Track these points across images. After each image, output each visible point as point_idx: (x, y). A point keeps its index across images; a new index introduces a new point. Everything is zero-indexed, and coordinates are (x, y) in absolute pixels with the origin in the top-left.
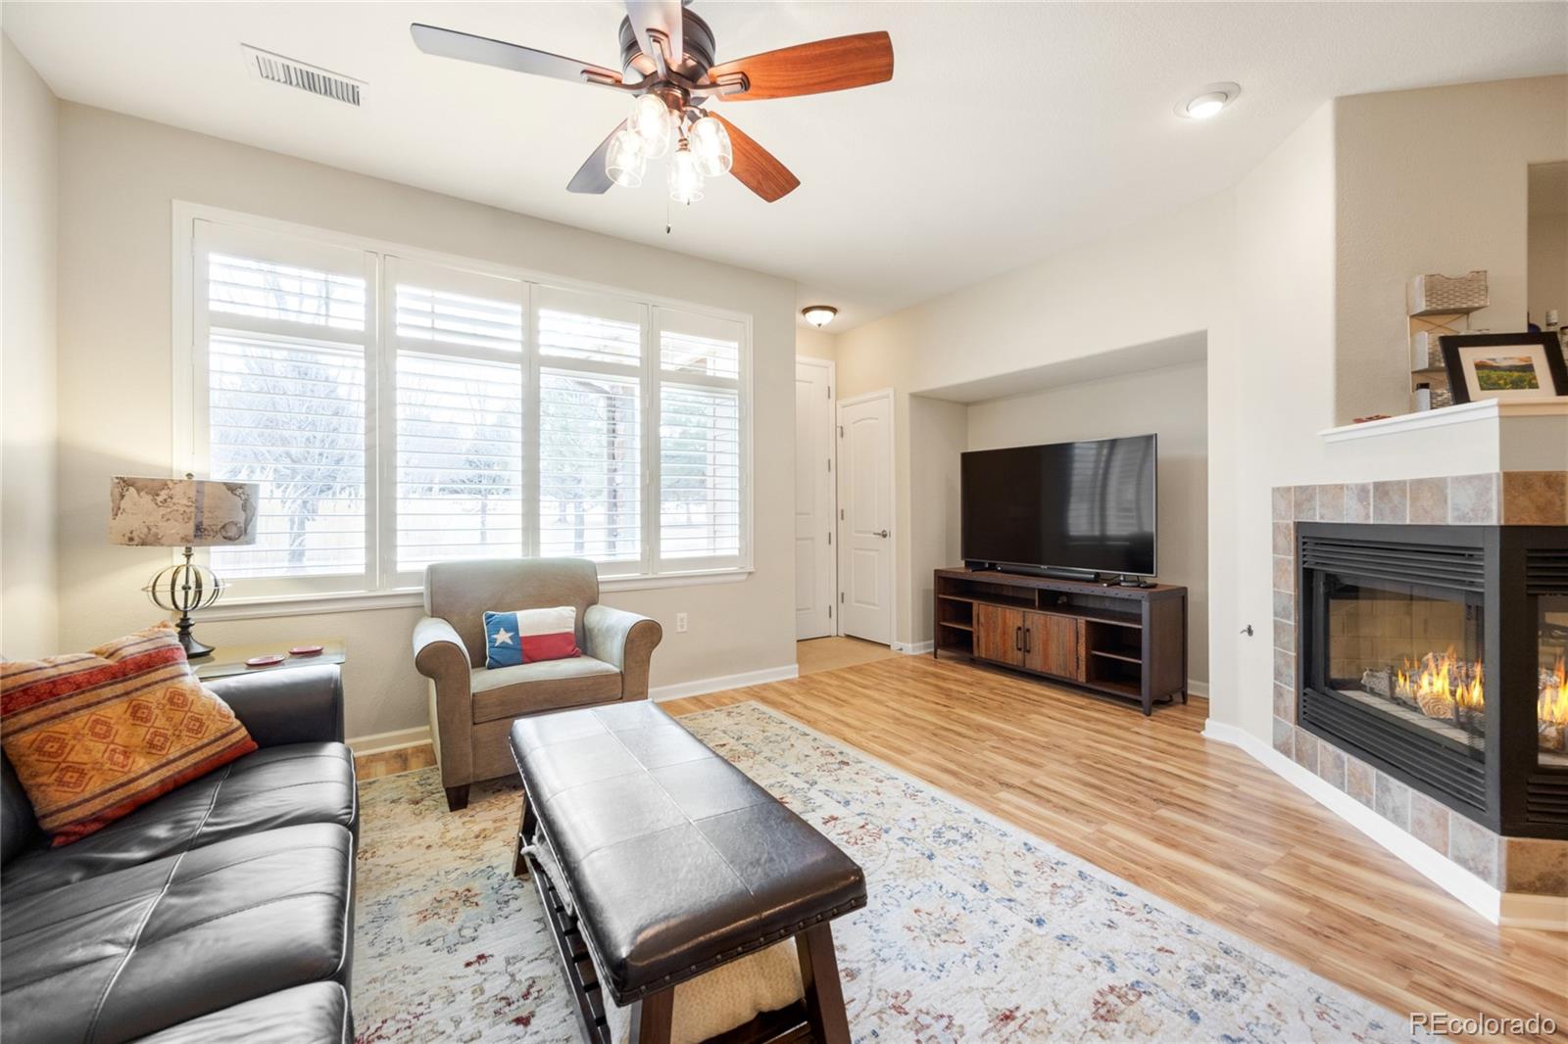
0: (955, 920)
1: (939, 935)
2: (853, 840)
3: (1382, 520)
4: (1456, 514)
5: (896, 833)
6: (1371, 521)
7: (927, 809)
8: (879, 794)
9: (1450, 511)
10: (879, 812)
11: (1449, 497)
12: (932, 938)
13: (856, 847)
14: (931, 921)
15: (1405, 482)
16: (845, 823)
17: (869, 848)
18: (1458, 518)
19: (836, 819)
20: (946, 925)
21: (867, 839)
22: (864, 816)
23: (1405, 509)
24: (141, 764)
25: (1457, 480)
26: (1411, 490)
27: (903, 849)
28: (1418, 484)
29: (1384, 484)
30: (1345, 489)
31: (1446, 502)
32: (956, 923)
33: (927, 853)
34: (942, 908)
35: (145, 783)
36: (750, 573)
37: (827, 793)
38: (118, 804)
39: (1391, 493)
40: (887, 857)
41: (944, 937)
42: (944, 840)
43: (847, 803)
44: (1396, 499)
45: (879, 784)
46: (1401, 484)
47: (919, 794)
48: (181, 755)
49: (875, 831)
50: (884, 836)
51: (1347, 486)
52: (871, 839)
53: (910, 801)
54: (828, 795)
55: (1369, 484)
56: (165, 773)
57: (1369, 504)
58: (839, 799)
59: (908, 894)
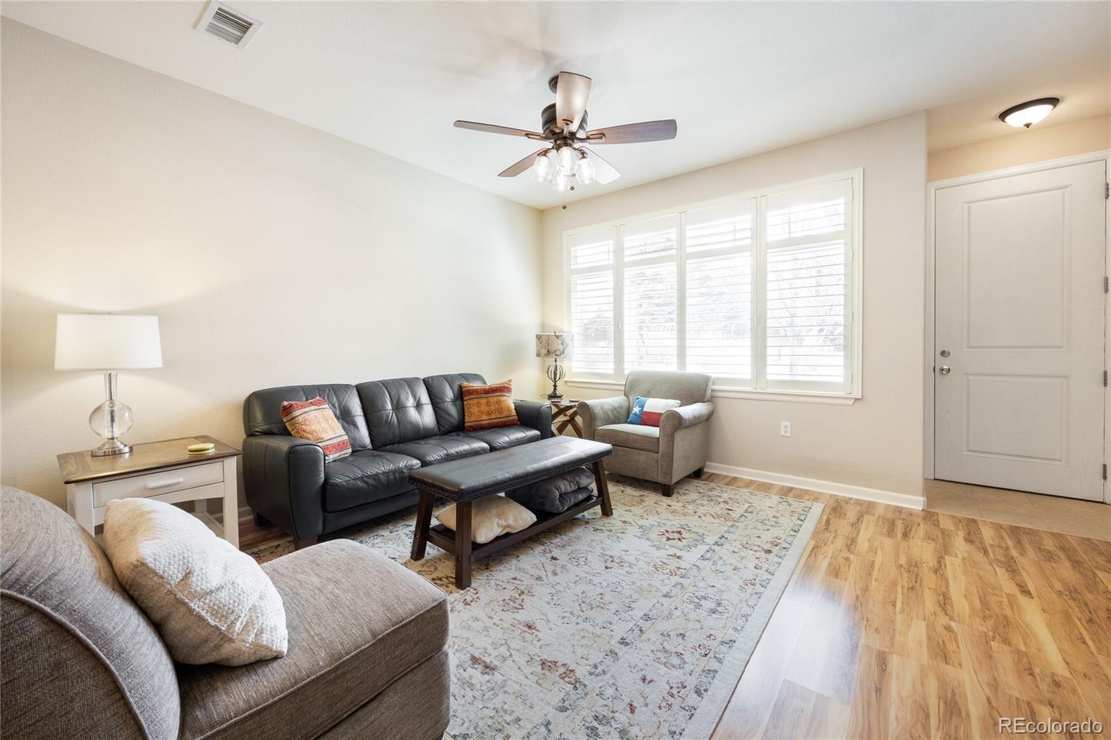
0: (603, 608)
1: (583, 603)
2: (659, 566)
7: (737, 591)
8: (734, 570)
12: (580, 601)
14: (595, 599)
16: (677, 562)
19: (679, 558)
20: (594, 604)
21: (667, 571)
22: (693, 567)
24: (485, 417)
32: (600, 608)
34: (611, 603)
35: (483, 422)
36: (856, 399)
38: (477, 425)
43: (705, 559)
45: (751, 568)
48: (495, 418)
53: (742, 583)
54: (707, 552)
56: (490, 421)
58: (707, 556)
59: (617, 590)
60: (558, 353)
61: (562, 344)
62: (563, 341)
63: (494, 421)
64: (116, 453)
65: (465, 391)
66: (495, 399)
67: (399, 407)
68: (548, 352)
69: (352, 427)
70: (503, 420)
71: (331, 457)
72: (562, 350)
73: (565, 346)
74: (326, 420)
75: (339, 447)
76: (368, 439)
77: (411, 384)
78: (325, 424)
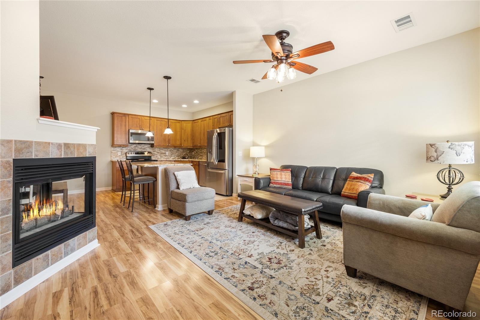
2: (242, 250)
3: (67, 156)
4: (89, 153)
5: (229, 254)
6: (63, 157)
7: (217, 263)
8: (234, 268)
9: (87, 153)
10: (234, 260)
11: (87, 149)
13: (241, 249)
15: (75, 144)
16: (246, 255)
17: (237, 248)
18: (89, 155)
19: (249, 256)
21: (238, 251)
22: (239, 258)
23: (75, 152)
25: (89, 145)
26: (77, 147)
27: (228, 249)
28: (79, 145)
29: (68, 144)
30: (51, 144)
31: (86, 151)
33: (221, 249)
34: (222, 238)
37: (255, 268)
39: (70, 147)
40: (233, 247)
42: (215, 252)
43: (246, 263)
44: (72, 149)
45: (233, 274)
46: (74, 145)
47: (217, 270)
49: (236, 253)
50: (233, 252)
51: (52, 143)
52: (237, 251)
53: (222, 266)
54: (254, 266)
55: (62, 144)
57: (62, 151)
58: (249, 265)
60: (432, 159)
61: (436, 151)
62: (436, 149)
65: (351, 176)
66: (356, 183)
67: (315, 177)
69: (296, 181)
71: (275, 185)
72: (436, 157)
73: (439, 154)
74: (281, 175)
75: (281, 184)
76: (301, 186)
77: (327, 170)
78: (279, 176)
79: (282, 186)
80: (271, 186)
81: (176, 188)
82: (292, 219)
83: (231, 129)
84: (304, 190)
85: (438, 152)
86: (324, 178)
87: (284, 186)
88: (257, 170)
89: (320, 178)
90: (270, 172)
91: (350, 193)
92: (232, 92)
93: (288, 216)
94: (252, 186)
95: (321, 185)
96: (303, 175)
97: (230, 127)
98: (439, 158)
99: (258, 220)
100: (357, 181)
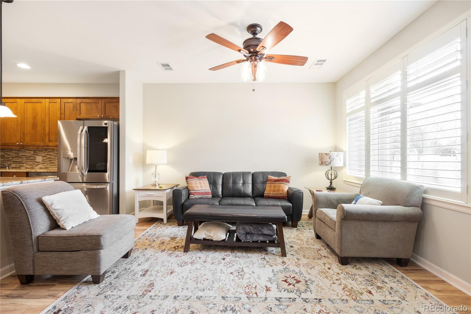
0: (197, 283)
1: (197, 278)
12: (198, 276)
14: (202, 279)
20: (198, 281)
32: (196, 283)
34: (203, 284)
38: (268, 196)
41: (196, 278)
43: (278, 300)
59: (215, 282)
60: (327, 163)
61: (330, 158)
62: (330, 156)
63: (275, 195)
64: (155, 185)
65: (269, 179)
66: (278, 185)
67: (235, 183)
68: (322, 162)
69: (215, 188)
70: (279, 195)
71: (196, 196)
72: (329, 162)
73: (331, 160)
74: (200, 183)
75: (202, 193)
76: (220, 193)
77: (244, 175)
78: (198, 185)
79: (204, 196)
80: (192, 197)
81: (48, 228)
82: (270, 230)
83: (116, 123)
84: (225, 197)
85: (331, 159)
86: (244, 183)
87: (206, 196)
88: (157, 180)
89: (241, 183)
90: (187, 182)
91: (275, 194)
92: (118, 70)
93: (263, 227)
94: (163, 202)
95: (243, 190)
96: (220, 182)
97: (115, 121)
98: (332, 163)
99: (221, 242)
100: (280, 183)
